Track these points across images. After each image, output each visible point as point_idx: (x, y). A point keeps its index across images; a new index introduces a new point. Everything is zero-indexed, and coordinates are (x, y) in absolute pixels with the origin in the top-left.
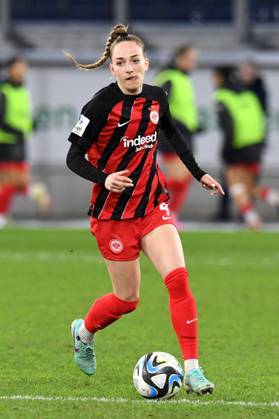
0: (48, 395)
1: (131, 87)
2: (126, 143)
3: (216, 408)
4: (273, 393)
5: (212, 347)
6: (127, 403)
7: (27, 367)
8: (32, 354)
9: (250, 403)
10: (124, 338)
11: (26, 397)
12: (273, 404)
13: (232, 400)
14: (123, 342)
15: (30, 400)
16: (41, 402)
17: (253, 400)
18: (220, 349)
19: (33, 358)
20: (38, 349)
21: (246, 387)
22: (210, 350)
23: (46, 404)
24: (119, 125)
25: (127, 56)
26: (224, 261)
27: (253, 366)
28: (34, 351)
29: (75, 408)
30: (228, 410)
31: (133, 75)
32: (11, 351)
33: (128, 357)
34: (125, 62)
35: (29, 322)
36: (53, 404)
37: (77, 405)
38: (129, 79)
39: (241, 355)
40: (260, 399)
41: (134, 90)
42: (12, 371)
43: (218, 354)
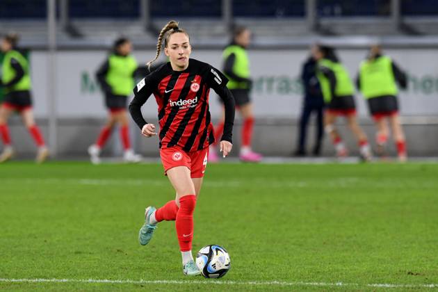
0: (179, 280)
1: (180, 65)
2: (172, 104)
3: (298, 287)
4: (338, 277)
5: (294, 244)
6: (236, 285)
7: (164, 261)
8: (168, 251)
9: (322, 284)
10: (233, 239)
11: (165, 281)
12: (337, 284)
13: (310, 281)
14: (232, 242)
15: (167, 284)
16: (175, 285)
17: (323, 282)
18: (300, 245)
19: (169, 254)
20: (172, 248)
21: (319, 272)
22: (293, 246)
23: (178, 286)
24: (166, 92)
25: (180, 43)
26: (301, 184)
27: (323, 258)
28: (169, 249)
29: (198, 288)
30: (306, 288)
31: (183, 56)
32: (153, 249)
33: (235, 252)
34: (178, 47)
35: (166, 229)
36: (183, 286)
37: (199, 286)
38: (180, 59)
39: (314, 250)
40: (328, 281)
41: (182, 67)
42: (154, 263)
43: (299, 249)
